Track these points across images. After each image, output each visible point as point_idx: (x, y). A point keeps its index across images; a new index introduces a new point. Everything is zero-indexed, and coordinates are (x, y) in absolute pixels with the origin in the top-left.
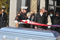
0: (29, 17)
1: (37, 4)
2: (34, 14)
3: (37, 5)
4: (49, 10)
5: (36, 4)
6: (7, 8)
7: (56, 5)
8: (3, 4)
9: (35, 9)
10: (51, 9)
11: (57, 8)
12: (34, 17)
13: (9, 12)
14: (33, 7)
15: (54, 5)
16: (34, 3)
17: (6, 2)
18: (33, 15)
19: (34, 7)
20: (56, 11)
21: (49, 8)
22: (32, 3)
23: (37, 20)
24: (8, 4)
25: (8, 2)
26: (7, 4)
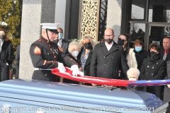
0: (75, 54)
1: (97, 18)
2: (90, 43)
3: (97, 20)
4: (131, 33)
5: (95, 17)
6: (13, 27)
7: (150, 19)
8: (3, 16)
9: (93, 30)
10: (137, 31)
11: (156, 27)
12: (90, 54)
13: (19, 37)
14: (87, 25)
15: (145, 20)
16: (91, 14)
17: (10, 11)
18: (88, 48)
19: (90, 25)
20: (152, 38)
21: (132, 29)
22: (85, 13)
23: (96, 60)
24: (18, 16)
25: (16, 10)
26: (13, 14)
